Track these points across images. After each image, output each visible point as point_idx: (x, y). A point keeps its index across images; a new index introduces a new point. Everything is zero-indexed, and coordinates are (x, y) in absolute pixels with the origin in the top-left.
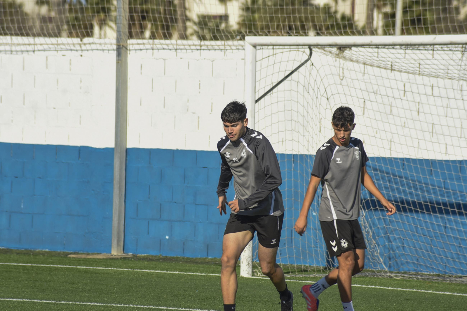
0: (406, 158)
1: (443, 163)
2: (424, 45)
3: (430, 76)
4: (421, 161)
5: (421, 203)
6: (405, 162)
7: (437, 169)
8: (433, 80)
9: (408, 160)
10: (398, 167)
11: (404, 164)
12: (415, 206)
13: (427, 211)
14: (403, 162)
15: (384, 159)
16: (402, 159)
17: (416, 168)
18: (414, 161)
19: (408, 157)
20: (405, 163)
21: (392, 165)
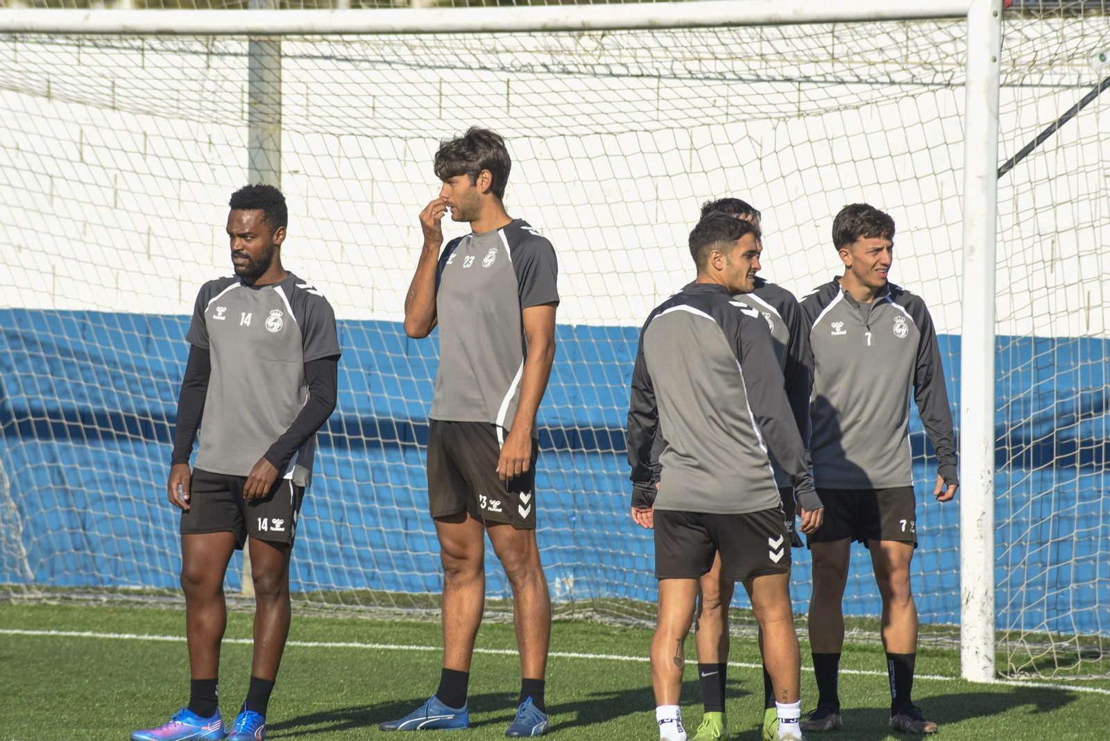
0: (89, 312)
1: (175, 323)
2: (66, 33)
3: (137, 111)
4: (124, 318)
5: (133, 418)
6: (87, 320)
7: (164, 335)
8: (147, 122)
9: (94, 316)
10: (72, 333)
11: (84, 327)
12: (118, 426)
13: (146, 437)
14: (83, 321)
15: (36, 314)
16: (80, 315)
17: (115, 335)
18: (108, 317)
19: (93, 308)
20: (89, 322)
21: (56, 330)
